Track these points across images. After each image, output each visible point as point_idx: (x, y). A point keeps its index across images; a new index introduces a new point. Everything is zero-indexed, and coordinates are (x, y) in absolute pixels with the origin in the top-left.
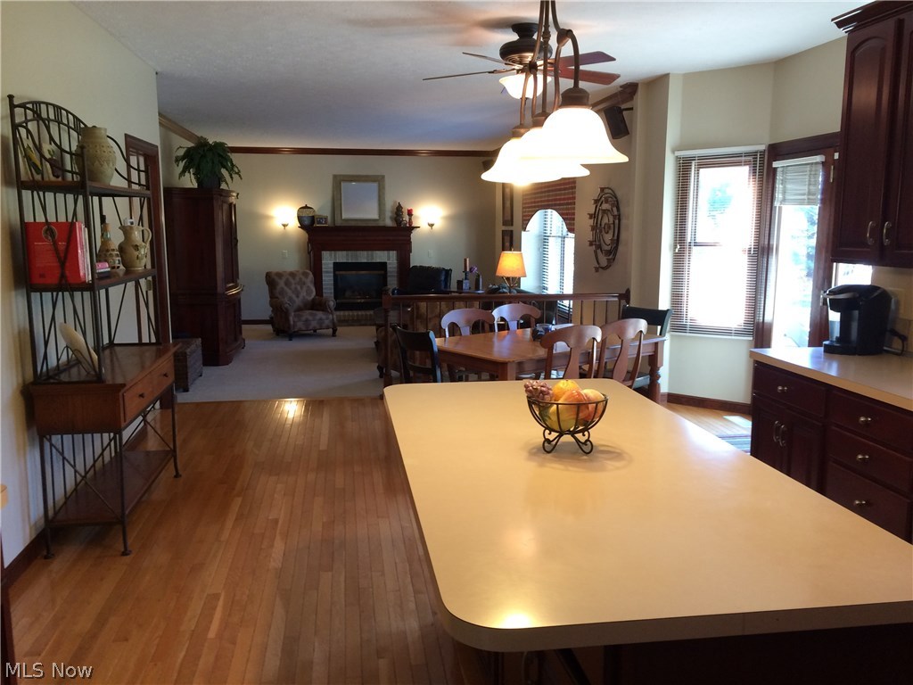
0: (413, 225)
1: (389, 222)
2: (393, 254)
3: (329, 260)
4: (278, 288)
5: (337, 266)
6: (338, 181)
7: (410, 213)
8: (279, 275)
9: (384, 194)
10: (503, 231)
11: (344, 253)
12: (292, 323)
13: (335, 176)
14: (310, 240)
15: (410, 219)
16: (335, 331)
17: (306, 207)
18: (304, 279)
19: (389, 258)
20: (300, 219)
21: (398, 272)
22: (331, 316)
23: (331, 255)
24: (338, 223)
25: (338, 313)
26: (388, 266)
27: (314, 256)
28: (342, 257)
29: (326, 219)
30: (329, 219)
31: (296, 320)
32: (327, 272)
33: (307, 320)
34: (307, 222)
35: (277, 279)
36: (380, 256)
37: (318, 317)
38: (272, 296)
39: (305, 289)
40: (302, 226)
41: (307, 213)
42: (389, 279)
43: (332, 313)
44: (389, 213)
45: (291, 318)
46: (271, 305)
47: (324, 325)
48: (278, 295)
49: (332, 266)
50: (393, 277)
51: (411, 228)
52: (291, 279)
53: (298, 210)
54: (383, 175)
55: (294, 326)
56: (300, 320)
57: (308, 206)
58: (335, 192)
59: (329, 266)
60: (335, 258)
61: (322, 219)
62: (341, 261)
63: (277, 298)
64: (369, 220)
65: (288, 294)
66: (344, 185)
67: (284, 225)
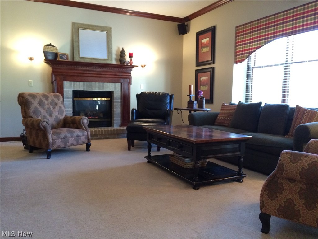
0: (133, 65)
1: (114, 62)
2: (118, 85)
3: (69, 87)
5: (76, 94)
6: (76, 28)
7: (131, 56)
8: (33, 96)
9: (111, 41)
10: (196, 70)
11: (81, 83)
12: (50, 140)
13: (74, 24)
14: (54, 72)
15: (131, 60)
16: (88, 146)
17: (50, 45)
18: (55, 100)
19: (115, 88)
20: (45, 53)
21: (121, 98)
22: (86, 133)
23: (71, 85)
24: (77, 59)
25: (90, 130)
26: (115, 94)
27: (57, 84)
28: (80, 86)
29: (67, 56)
30: (69, 56)
31: (55, 137)
32: (68, 98)
33: (65, 138)
35: (30, 99)
36: (108, 87)
37: (75, 134)
38: (25, 114)
39: (57, 109)
40: (47, 61)
41: (50, 50)
42: (115, 104)
43: (86, 130)
44: (114, 56)
45: (50, 136)
46: (25, 124)
47: (81, 142)
48: (32, 114)
49: (71, 93)
50: (118, 102)
51: (132, 67)
52: (44, 100)
53: (44, 47)
54: (111, 26)
55: (53, 144)
56: (58, 138)
57: (52, 44)
58: (74, 36)
59: (70, 93)
60: (74, 85)
61: (64, 55)
62: (79, 90)
63: (30, 117)
64: (101, 59)
65: (42, 113)
66: (81, 31)
67: (31, 59)
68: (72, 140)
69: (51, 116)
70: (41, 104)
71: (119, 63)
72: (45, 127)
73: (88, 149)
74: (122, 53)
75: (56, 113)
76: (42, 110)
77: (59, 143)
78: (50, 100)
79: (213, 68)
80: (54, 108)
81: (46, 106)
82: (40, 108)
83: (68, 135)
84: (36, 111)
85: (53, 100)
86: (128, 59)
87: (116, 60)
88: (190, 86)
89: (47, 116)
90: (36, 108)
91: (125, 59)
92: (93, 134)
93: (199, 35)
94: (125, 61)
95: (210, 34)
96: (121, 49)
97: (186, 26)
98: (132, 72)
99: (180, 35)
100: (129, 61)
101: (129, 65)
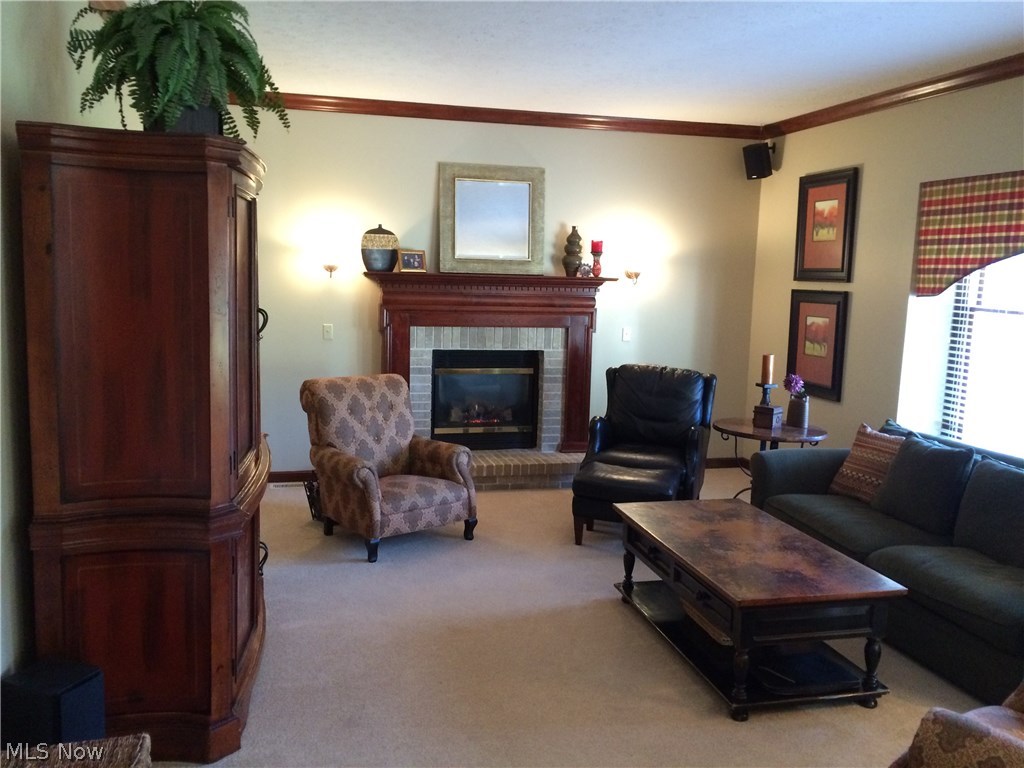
0: (601, 275)
1: (547, 268)
2: (558, 333)
3: (424, 343)
4: (334, 423)
5: (442, 359)
6: (448, 179)
7: (596, 249)
8: (336, 388)
9: (542, 207)
10: (793, 291)
11: (457, 330)
12: (378, 517)
13: (441, 167)
14: (385, 303)
15: (596, 262)
16: (470, 526)
17: (380, 230)
18: (390, 396)
20: (366, 255)
21: (565, 371)
22: (464, 493)
23: (428, 335)
24: (447, 266)
26: (546, 359)
27: (395, 335)
28: (453, 339)
29: (421, 257)
30: (428, 259)
31: (388, 508)
32: (420, 371)
33: (413, 508)
34: (379, 264)
35: (330, 398)
36: (530, 339)
37: (438, 498)
38: (318, 439)
39: (393, 419)
40: (371, 274)
41: (380, 244)
42: (546, 386)
43: (466, 485)
44: (548, 250)
45: (377, 506)
47: (451, 516)
48: (333, 438)
49: (429, 358)
50: (554, 380)
51: (597, 282)
52: (362, 397)
53: (365, 237)
54: (543, 167)
55: (383, 525)
56: (396, 510)
57: (383, 227)
58: (442, 201)
59: (425, 357)
60: (438, 340)
61: (413, 256)
62: (451, 349)
63: (331, 445)
64: (511, 262)
65: (357, 435)
66: (461, 185)
67: (331, 269)
68: (429, 516)
69: (378, 440)
70: (355, 409)
71: (563, 274)
72: (365, 483)
73: (468, 534)
74: (573, 241)
75: (390, 432)
76: (357, 426)
77: (398, 522)
78: (377, 397)
79: (846, 295)
80: (386, 419)
81: (368, 415)
82: (353, 422)
83: (421, 501)
84: (344, 431)
85: (383, 396)
86: (587, 258)
87: (554, 259)
88: (766, 359)
89: (370, 441)
90: (343, 421)
91: (580, 259)
92: (485, 474)
93: (809, 185)
94: (580, 265)
95: (842, 188)
96: (570, 231)
97: (770, 151)
98: (598, 296)
99: (749, 178)
100: (591, 264)
101: (592, 275)
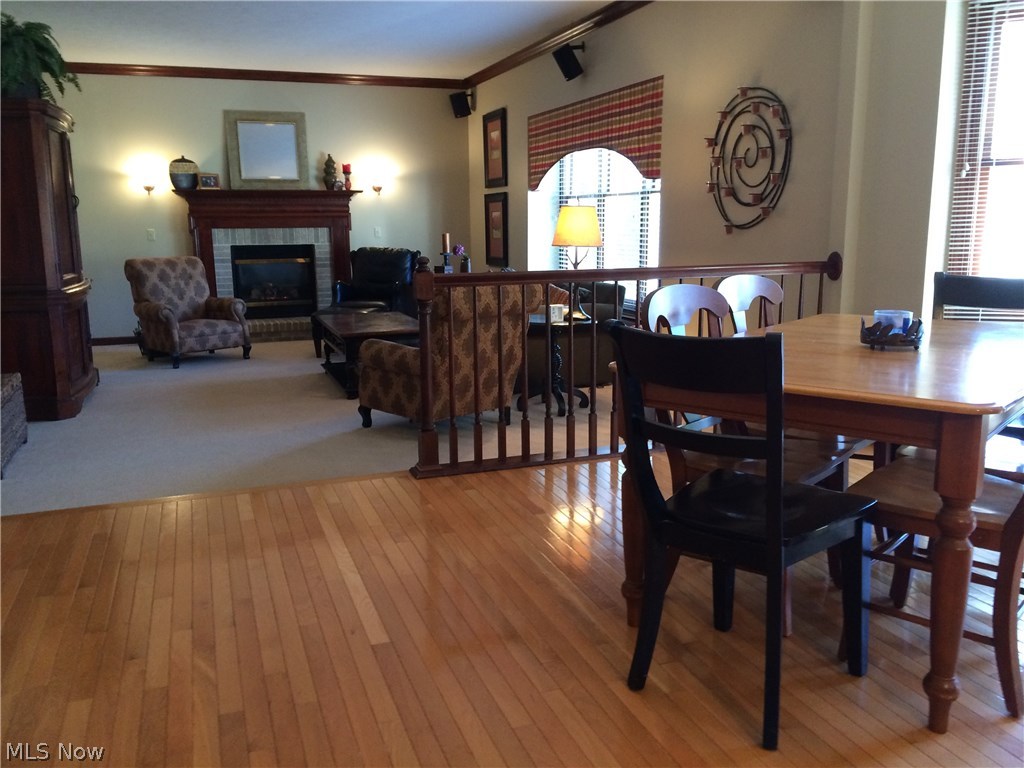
0: (352, 189)
1: (314, 185)
2: (324, 232)
3: (224, 241)
4: (149, 285)
5: (238, 252)
6: (233, 121)
7: (347, 170)
8: (149, 264)
9: (305, 142)
10: (486, 196)
11: (248, 231)
12: (177, 339)
13: (226, 113)
14: (192, 213)
15: (347, 180)
16: (247, 350)
17: (183, 160)
18: (189, 270)
19: (319, 238)
20: (174, 178)
21: (332, 259)
22: (240, 328)
23: (227, 235)
24: (236, 185)
25: (249, 323)
26: (317, 251)
27: (201, 236)
28: (245, 237)
29: (216, 178)
30: (221, 181)
31: (184, 334)
32: (222, 261)
33: (202, 335)
34: (185, 184)
35: (145, 271)
36: (303, 236)
37: (219, 329)
38: (139, 298)
39: (192, 284)
40: (178, 190)
41: (183, 169)
42: (318, 270)
43: (241, 322)
44: (313, 172)
45: (176, 333)
46: (138, 312)
47: (230, 343)
48: (148, 296)
49: (229, 251)
50: (324, 266)
51: (350, 194)
52: (168, 270)
53: (171, 165)
54: (302, 111)
55: (181, 345)
56: (190, 336)
57: (186, 158)
58: (228, 137)
59: (225, 251)
60: (234, 238)
61: (209, 178)
62: (244, 244)
63: (147, 300)
64: (284, 181)
65: (166, 294)
66: (242, 127)
67: (149, 189)
68: (214, 340)
69: (181, 298)
70: (163, 277)
71: (325, 189)
72: (167, 318)
73: (246, 355)
74: (329, 165)
75: (190, 293)
76: (165, 289)
77: (191, 342)
78: (179, 270)
79: (505, 194)
80: (187, 284)
81: (173, 282)
82: (162, 286)
83: (207, 331)
84: (155, 291)
85: (184, 270)
86: (341, 177)
87: (317, 179)
88: (444, 237)
89: (176, 299)
90: (155, 285)
91: (335, 178)
93: (487, 119)
94: (336, 181)
95: (498, 123)
96: (327, 157)
97: (469, 98)
98: (351, 204)
99: (456, 117)
100: (344, 181)
101: (344, 189)
